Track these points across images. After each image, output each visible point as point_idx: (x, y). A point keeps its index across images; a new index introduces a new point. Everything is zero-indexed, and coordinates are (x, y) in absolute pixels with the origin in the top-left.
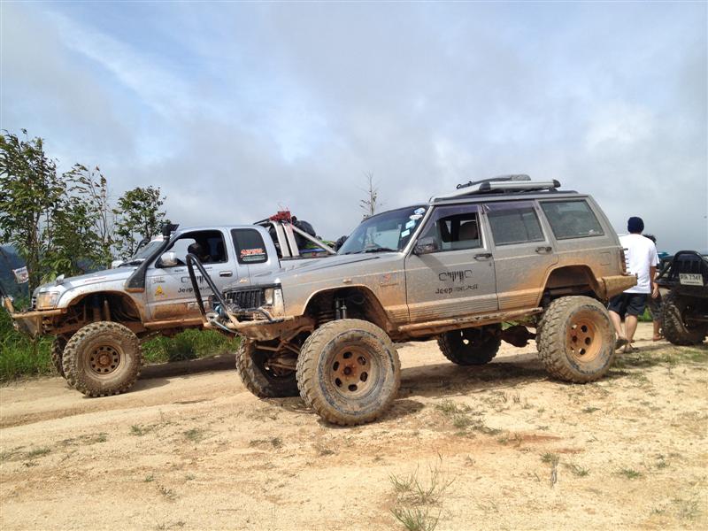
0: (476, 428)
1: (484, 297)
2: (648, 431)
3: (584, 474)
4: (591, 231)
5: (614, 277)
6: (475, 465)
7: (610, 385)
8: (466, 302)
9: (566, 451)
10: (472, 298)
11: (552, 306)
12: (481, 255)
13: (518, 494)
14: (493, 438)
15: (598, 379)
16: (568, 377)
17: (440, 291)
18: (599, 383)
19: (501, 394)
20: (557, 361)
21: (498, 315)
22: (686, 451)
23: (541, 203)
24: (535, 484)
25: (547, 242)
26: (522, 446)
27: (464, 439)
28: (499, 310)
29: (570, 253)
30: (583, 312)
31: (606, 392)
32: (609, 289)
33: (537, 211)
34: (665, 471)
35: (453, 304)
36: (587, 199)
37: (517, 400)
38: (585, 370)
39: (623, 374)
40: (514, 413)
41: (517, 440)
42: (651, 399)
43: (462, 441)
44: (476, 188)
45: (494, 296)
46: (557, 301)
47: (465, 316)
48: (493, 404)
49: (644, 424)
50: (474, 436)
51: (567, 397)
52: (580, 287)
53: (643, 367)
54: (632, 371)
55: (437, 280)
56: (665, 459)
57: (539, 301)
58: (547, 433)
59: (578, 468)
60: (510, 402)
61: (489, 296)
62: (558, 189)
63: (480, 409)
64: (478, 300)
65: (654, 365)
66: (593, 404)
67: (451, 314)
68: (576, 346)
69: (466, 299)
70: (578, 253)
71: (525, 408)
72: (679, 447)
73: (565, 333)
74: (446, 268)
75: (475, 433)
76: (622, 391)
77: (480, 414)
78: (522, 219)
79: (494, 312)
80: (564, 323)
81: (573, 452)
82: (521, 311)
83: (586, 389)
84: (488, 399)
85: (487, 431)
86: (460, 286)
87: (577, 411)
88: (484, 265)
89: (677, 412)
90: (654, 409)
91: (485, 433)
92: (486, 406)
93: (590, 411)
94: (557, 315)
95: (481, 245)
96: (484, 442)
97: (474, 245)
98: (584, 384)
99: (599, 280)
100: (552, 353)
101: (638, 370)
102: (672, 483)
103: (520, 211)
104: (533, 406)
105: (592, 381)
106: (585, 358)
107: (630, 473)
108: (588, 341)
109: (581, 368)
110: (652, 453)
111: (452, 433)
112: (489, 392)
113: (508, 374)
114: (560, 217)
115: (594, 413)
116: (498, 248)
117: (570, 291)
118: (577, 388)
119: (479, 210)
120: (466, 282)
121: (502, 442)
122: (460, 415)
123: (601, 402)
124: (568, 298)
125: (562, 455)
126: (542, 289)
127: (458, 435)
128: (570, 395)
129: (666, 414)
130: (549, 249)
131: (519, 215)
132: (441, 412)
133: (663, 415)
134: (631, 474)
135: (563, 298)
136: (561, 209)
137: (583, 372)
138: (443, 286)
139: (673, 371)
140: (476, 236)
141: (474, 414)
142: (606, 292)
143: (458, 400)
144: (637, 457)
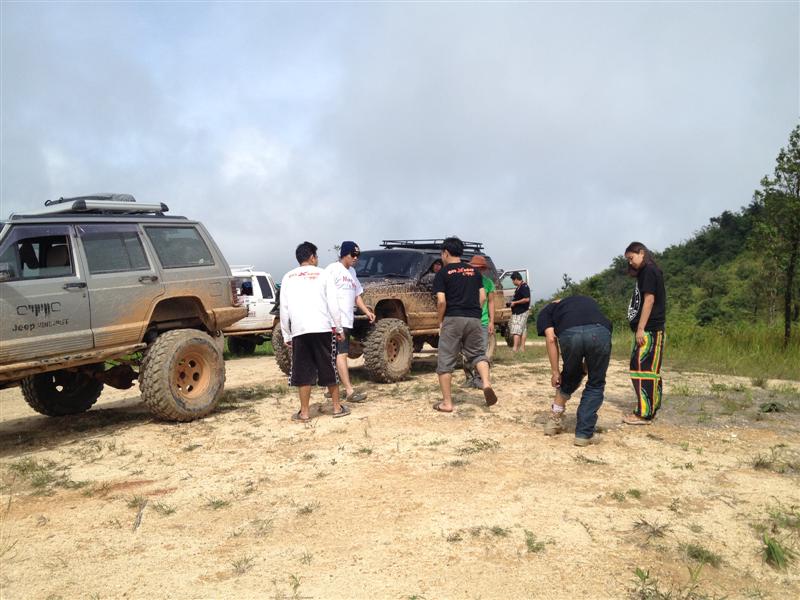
0: (58, 484)
1: (76, 333)
2: (244, 461)
3: (169, 512)
4: (202, 261)
5: (224, 309)
6: (48, 523)
7: (217, 421)
8: (52, 340)
9: (157, 492)
10: (61, 335)
11: (158, 341)
12: (72, 285)
13: (94, 545)
14: (77, 492)
15: (206, 416)
16: (173, 417)
17: (18, 328)
18: (206, 420)
19: (96, 443)
20: (161, 400)
21: (93, 353)
22: (275, 474)
23: (145, 228)
24: (116, 531)
25: (153, 271)
26: (109, 495)
27: (40, 498)
28: (94, 348)
29: (178, 283)
30: (190, 346)
31: (212, 428)
32: (219, 321)
33: (140, 236)
34: (252, 495)
35: (36, 343)
36: (197, 227)
37: (112, 448)
38: (191, 407)
39: (233, 408)
40: (106, 462)
41: (104, 491)
42: (253, 430)
43: (37, 501)
44: (68, 206)
45: (89, 332)
46: (164, 335)
47: (52, 356)
48: (83, 456)
49: (242, 455)
50: (54, 493)
51: (170, 438)
52: (189, 319)
53: (254, 400)
54: (241, 405)
55: (14, 315)
56: (254, 485)
57: (142, 337)
58: (141, 477)
59: (165, 507)
60: (105, 451)
61: (82, 332)
62: (165, 213)
63: (67, 463)
64: (69, 338)
65: (265, 397)
66: (195, 441)
67: (33, 355)
68: (184, 383)
69: (54, 336)
70: (187, 283)
71: (122, 455)
72: (269, 471)
73: (170, 369)
74: (26, 299)
75: (55, 490)
76: (227, 426)
77: (66, 468)
78: (124, 244)
79: (88, 350)
80: (170, 359)
81: (165, 492)
82: (122, 348)
83: (191, 427)
84: (79, 451)
85: (71, 485)
86: (45, 320)
87: (178, 450)
88: (76, 296)
89: (276, 439)
90: (255, 439)
91: (68, 487)
92: (75, 459)
93: (190, 449)
94: (162, 351)
95: (73, 273)
96: (65, 497)
97: (65, 272)
98: (191, 421)
99: (209, 312)
100: (156, 392)
101: (248, 403)
102: (257, 507)
103: (122, 236)
104: (130, 452)
105: (199, 418)
106: (192, 394)
107: (217, 503)
108: (196, 377)
109: (187, 406)
110: (244, 481)
111: (27, 493)
112: (81, 443)
113: (108, 421)
114: (168, 244)
115: (194, 451)
116: (94, 277)
117: (179, 324)
118: (182, 427)
119: (71, 232)
120: (53, 317)
121: (88, 494)
122: (40, 472)
123: (204, 439)
124: (176, 332)
125: (151, 498)
126: (147, 323)
127: (34, 495)
128: (173, 436)
129: (264, 443)
130: (155, 279)
131: (119, 241)
132: (17, 472)
133: (261, 444)
134: (218, 505)
135: (169, 332)
136: (169, 235)
137: (189, 410)
138: (22, 321)
139: (282, 401)
140: (68, 262)
141: (59, 470)
142: (215, 323)
143: (41, 456)
144: (228, 487)
